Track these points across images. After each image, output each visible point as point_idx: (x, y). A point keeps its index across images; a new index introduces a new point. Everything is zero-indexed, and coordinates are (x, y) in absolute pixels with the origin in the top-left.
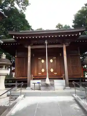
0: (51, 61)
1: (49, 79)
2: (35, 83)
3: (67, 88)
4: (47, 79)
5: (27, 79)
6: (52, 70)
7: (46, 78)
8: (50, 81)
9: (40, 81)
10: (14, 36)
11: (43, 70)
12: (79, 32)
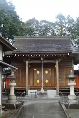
0: (47, 72)
1: (44, 89)
2: (32, 93)
3: (57, 96)
4: (42, 89)
5: (25, 89)
6: (47, 81)
8: (44, 91)
9: (36, 91)
10: (16, 54)
11: (38, 81)
12: (68, 53)
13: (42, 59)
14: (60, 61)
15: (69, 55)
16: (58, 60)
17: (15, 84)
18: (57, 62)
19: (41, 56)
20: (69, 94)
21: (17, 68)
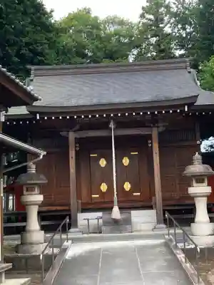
0: (126, 161)
1: (119, 208)
2: (88, 220)
3: (159, 226)
4: (116, 209)
5: (69, 210)
6: (127, 186)
7: (112, 208)
9: (100, 214)
10: (38, 115)
11: (104, 187)
12: (184, 105)
13: (112, 125)
14: (161, 129)
15: (186, 110)
16: (158, 127)
17: (40, 198)
18: (155, 133)
19: (108, 116)
20: (193, 220)
21: (45, 153)
